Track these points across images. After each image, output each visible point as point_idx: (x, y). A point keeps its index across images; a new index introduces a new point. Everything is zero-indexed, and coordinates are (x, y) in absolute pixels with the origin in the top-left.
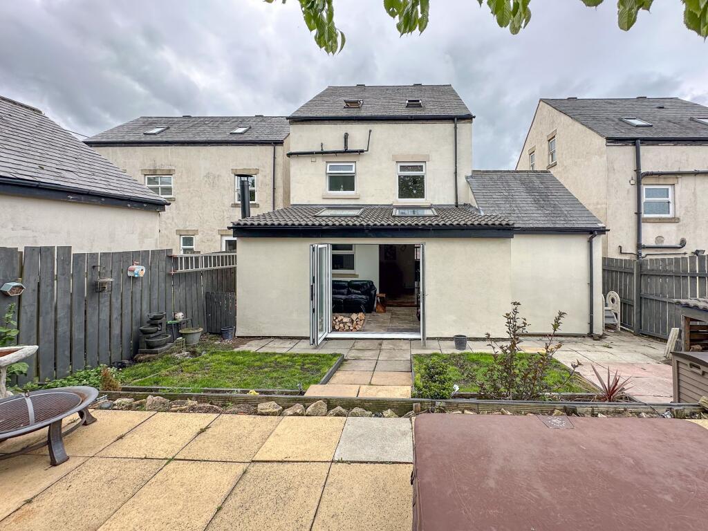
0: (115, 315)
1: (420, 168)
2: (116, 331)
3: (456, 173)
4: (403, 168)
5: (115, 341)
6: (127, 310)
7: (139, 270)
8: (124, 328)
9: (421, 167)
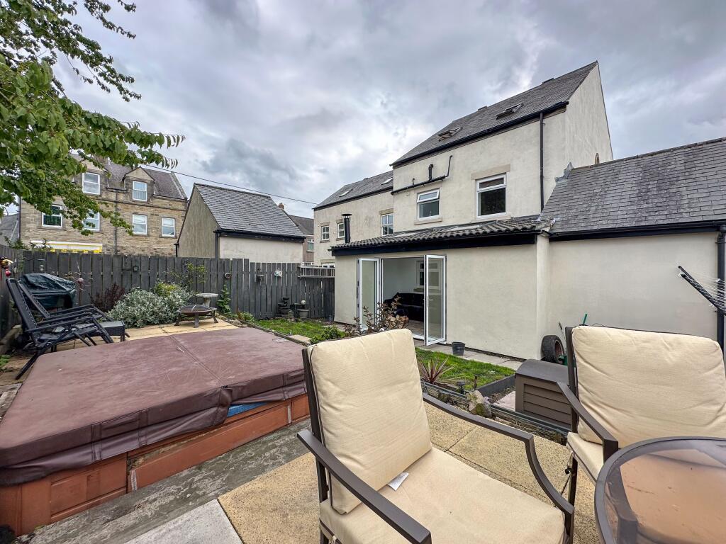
0: (269, 295)
1: (501, 181)
2: (269, 303)
3: (542, 177)
4: (482, 185)
5: (269, 308)
6: (274, 293)
7: (279, 273)
8: (273, 302)
9: (503, 179)
